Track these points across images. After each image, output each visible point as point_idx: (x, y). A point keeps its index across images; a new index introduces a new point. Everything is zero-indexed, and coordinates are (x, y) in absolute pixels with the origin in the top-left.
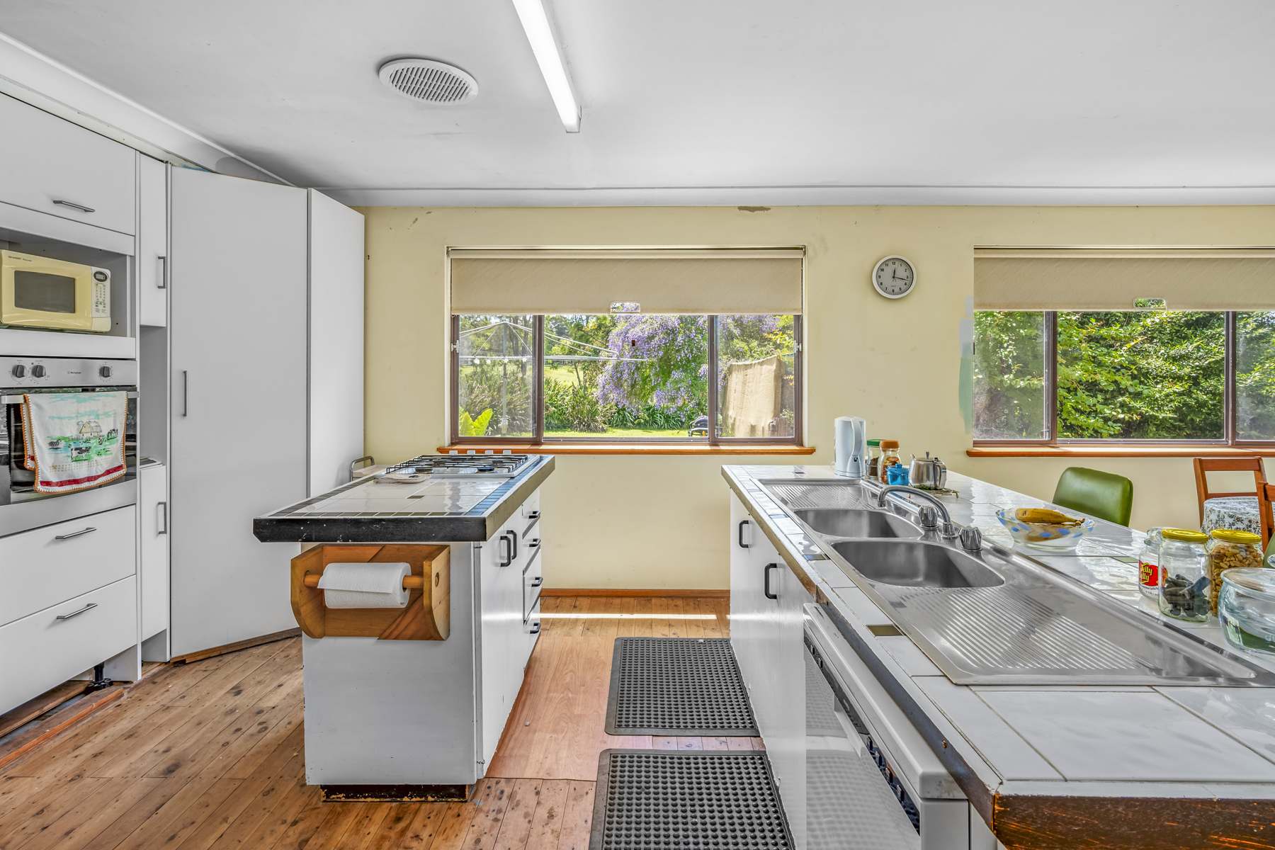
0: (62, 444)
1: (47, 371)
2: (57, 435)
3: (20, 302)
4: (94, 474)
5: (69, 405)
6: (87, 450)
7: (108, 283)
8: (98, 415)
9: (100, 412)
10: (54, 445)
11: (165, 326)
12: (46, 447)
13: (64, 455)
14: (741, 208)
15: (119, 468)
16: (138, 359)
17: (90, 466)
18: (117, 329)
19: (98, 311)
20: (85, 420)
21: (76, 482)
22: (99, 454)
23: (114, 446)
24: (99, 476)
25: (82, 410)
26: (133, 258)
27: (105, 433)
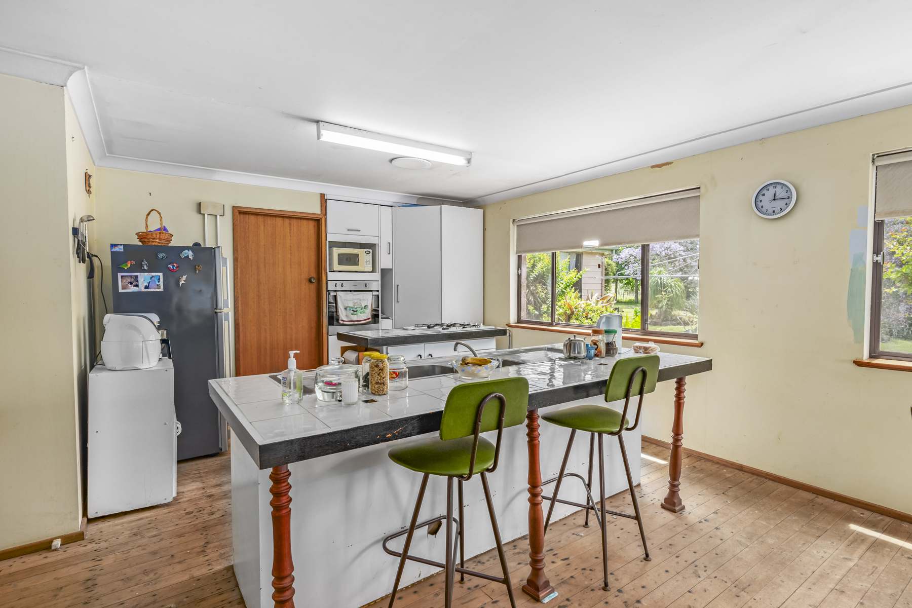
0: (348, 309)
1: (344, 285)
2: (347, 305)
3: (340, 263)
4: (359, 320)
5: (350, 295)
6: (356, 311)
7: (371, 254)
8: (360, 300)
9: (361, 299)
10: (346, 309)
11: (391, 268)
12: (343, 309)
13: (349, 313)
14: (653, 167)
15: (369, 319)
16: (380, 281)
17: (357, 316)
18: (373, 271)
19: (367, 264)
20: (356, 301)
21: (353, 321)
22: (361, 313)
23: (367, 311)
24: (361, 321)
25: (354, 298)
26: (378, 244)
27: (363, 306)
